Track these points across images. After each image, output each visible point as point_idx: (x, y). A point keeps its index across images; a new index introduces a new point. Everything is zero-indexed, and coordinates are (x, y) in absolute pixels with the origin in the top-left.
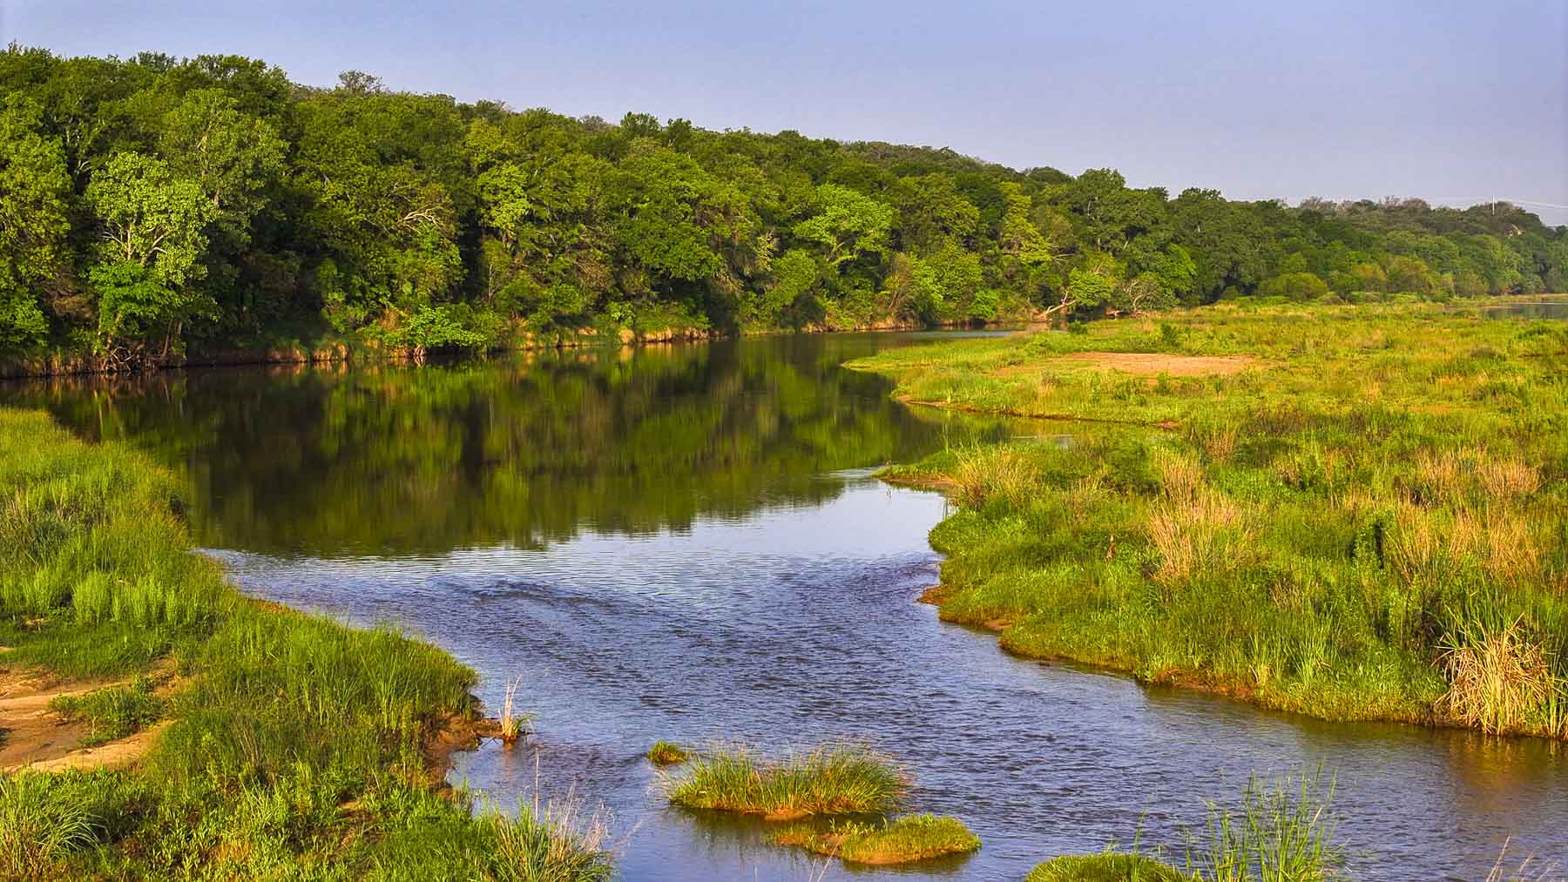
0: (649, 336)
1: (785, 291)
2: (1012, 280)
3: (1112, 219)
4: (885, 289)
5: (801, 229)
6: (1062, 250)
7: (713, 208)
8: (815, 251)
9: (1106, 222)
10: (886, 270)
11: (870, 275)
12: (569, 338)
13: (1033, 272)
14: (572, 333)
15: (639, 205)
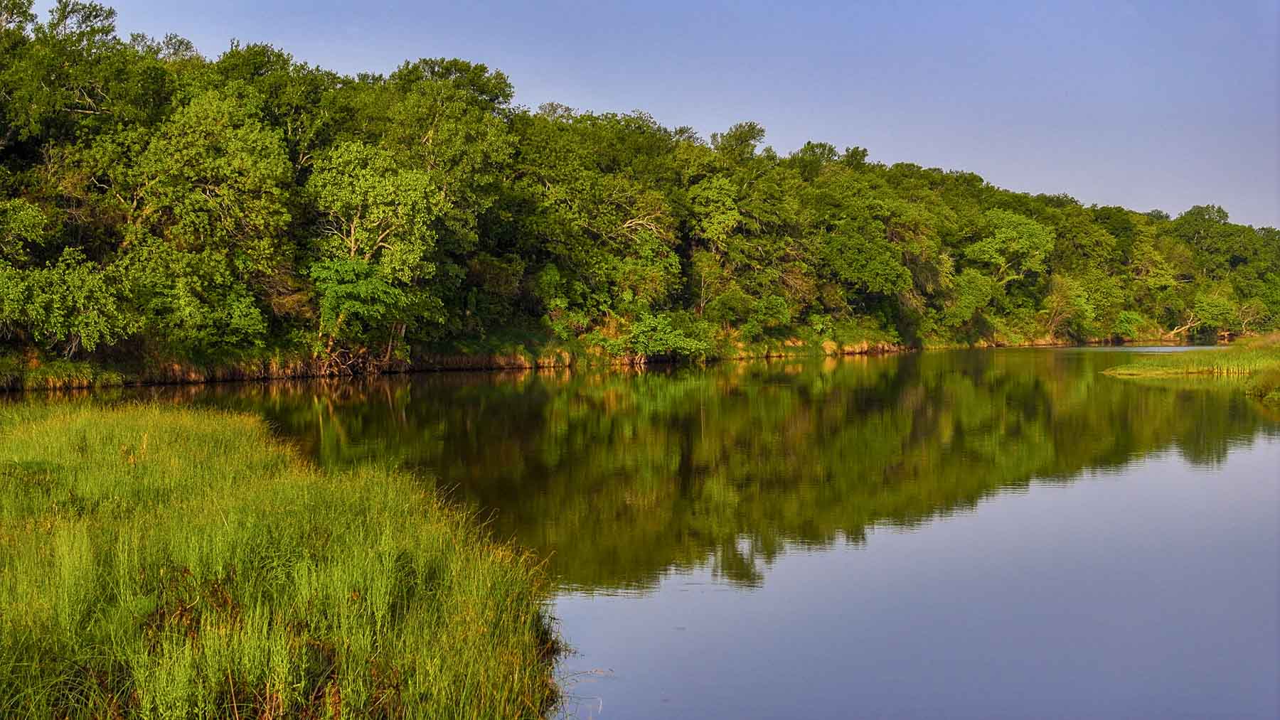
0: (847, 348)
1: (962, 308)
2: (1142, 302)
3: (1217, 250)
4: (1044, 308)
5: (970, 250)
6: (1184, 277)
7: (903, 226)
8: (984, 271)
9: (1212, 253)
10: (1046, 290)
11: (1031, 295)
12: (776, 348)
13: (1161, 295)
14: (779, 344)
15: (836, 222)
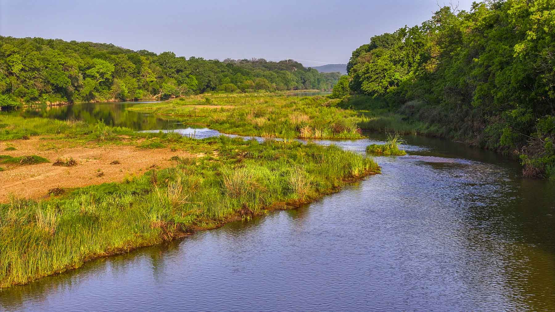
0: (53, 104)
1: (85, 91)
2: (145, 87)
3: (172, 67)
4: (112, 90)
5: (88, 72)
6: (159, 77)
7: (68, 66)
8: (92, 78)
9: (170, 68)
10: (112, 84)
11: (107, 86)
12: (33, 104)
13: (151, 84)
14: (34, 103)
15: (48, 66)
